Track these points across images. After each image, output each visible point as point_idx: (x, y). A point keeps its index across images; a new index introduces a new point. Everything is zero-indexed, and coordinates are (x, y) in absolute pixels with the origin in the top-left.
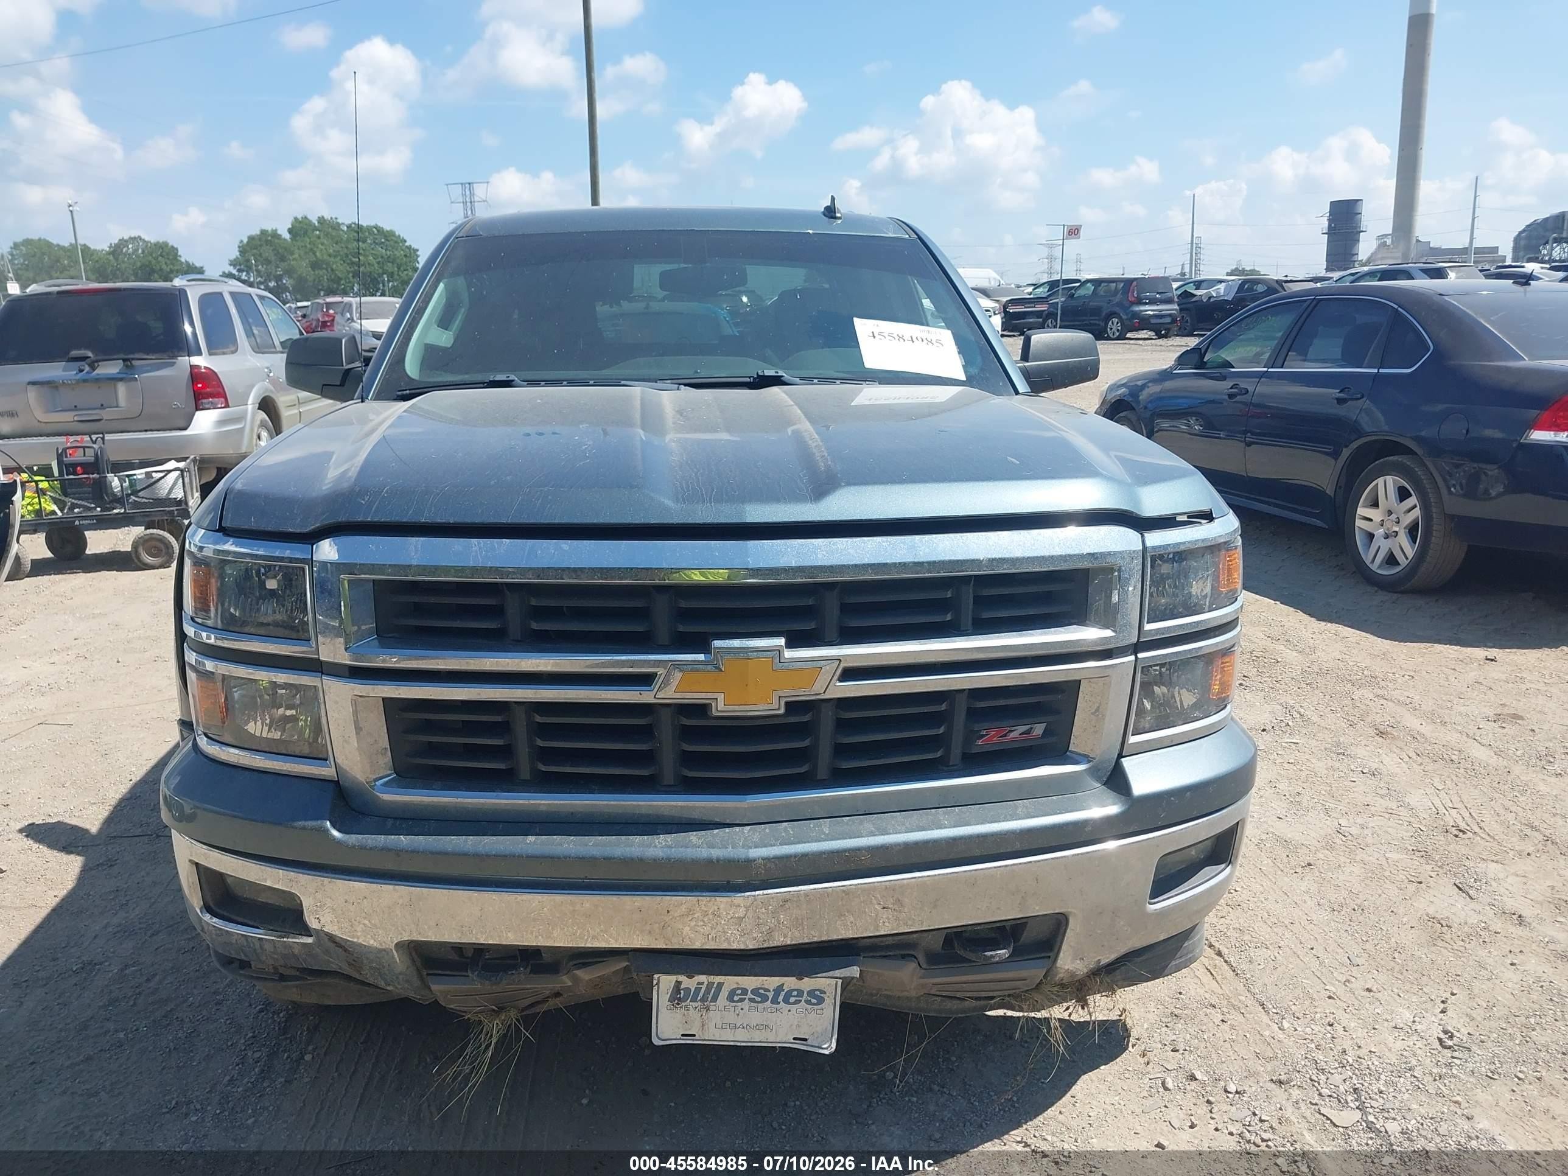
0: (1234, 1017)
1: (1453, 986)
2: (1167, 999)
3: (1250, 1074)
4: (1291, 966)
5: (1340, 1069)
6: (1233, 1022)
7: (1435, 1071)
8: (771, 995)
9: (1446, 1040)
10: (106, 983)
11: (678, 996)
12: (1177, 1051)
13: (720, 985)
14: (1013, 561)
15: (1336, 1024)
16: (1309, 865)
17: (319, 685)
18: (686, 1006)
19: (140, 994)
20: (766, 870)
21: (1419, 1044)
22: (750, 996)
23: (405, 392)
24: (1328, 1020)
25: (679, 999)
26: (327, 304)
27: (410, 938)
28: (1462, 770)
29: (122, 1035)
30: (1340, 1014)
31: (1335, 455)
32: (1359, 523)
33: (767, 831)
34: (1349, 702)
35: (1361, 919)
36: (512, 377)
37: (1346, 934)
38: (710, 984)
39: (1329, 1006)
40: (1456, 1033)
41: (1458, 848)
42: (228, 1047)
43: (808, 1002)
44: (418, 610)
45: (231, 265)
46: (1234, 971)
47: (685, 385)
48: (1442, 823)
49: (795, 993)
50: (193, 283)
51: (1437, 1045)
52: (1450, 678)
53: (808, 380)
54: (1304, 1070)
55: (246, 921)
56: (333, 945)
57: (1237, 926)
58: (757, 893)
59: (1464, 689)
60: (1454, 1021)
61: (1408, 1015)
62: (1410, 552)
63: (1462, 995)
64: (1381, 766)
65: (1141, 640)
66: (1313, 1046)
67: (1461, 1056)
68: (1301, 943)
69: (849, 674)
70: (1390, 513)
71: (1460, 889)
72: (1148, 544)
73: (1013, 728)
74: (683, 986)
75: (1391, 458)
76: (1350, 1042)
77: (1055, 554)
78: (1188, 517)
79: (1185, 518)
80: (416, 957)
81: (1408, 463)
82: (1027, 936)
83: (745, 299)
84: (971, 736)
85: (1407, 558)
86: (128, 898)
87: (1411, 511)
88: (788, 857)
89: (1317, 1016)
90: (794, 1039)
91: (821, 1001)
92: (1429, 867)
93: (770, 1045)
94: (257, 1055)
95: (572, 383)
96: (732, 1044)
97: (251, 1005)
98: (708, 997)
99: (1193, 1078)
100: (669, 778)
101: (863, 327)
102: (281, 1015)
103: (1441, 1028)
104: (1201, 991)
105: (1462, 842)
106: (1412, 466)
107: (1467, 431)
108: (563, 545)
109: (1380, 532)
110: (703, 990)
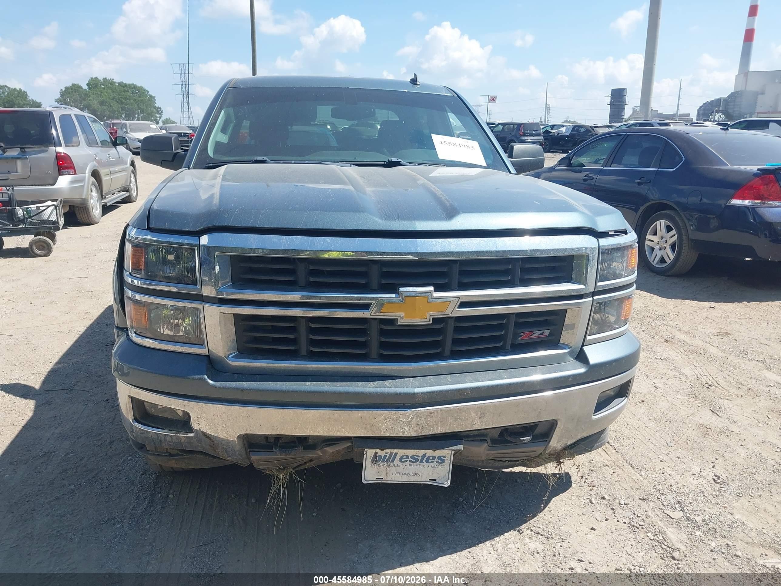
0: (618, 470)
1: (716, 455)
2: (586, 463)
3: (629, 496)
4: (641, 447)
5: (670, 493)
6: (618, 473)
7: (714, 493)
8: (420, 459)
9: (716, 479)
10: (58, 462)
11: (375, 460)
12: (595, 486)
13: (396, 454)
14: (542, 251)
15: (665, 473)
16: (643, 401)
17: (202, 308)
18: (379, 464)
19: (78, 466)
20: (422, 399)
21: (704, 481)
22: (410, 459)
23: (210, 165)
24: (661, 471)
25: (376, 461)
26: (112, 123)
27: (245, 433)
28: (706, 358)
29: (72, 487)
30: (666, 468)
31: (636, 210)
32: (647, 243)
33: (421, 380)
34: (650, 326)
35: (670, 425)
36: (266, 158)
37: (664, 433)
38: (391, 454)
39: (661, 465)
40: (721, 476)
41: (709, 393)
42: (129, 491)
43: (437, 462)
44: (251, 270)
45: (56, 102)
46: (615, 450)
47: (354, 165)
48: (701, 382)
49: (431, 458)
50: (56, 109)
51: (713, 482)
52: (695, 315)
53: (413, 164)
54: (654, 494)
55: (157, 426)
56: (204, 437)
57: (613, 429)
58: (418, 409)
59: (702, 321)
60: (719, 471)
61: (698, 469)
62: (672, 257)
63: (721, 460)
64: (669, 356)
65: (596, 290)
66: (656, 483)
67: (724, 486)
68: (644, 437)
69: (463, 305)
70: (662, 238)
71: (713, 412)
72: (601, 244)
73: (535, 332)
74: (378, 455)
75: (663, 212)
76: (673, 481)
77: (560, 248)
78: (614, 232)
79: (612, 233)
80: (245, 442)
81: (672, 214)
82: (538, 431)
83: (329, 127)
84: (516, 335)
85: (670, 260)
86: (61, 420)
87: (673, 237)
88: (433, 392)
89: (657, 470)
90: (430, 480)
91: (443, 461)
92: (697, 402)
93: (418, 483)
94: (145, 495)
95: (296, 162)
96: (400, 482)
97: (137, 471)
98: (390, 460)
99: (604, 498)
100: (374, 354)
101: (436, 139)
102: (153, 476)
103: (713, 474)
104: (602, 459)
105: (710, 391)
106: (674, 215)
107: (701, 199)
108: (327, 240)
109: (657, 247)
110: (388, 457)
